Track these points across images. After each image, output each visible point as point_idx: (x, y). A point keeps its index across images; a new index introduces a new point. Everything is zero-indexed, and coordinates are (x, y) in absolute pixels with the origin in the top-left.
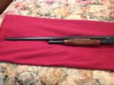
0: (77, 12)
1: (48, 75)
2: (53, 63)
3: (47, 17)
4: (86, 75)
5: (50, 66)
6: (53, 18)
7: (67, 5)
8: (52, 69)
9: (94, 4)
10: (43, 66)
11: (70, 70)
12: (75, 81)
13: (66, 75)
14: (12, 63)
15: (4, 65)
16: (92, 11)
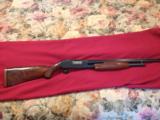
0: (75, 28)
1: (57, 104)
2: (60, 91)
5: (58, 95)
8: (60, 97)
9: (92, 14)
10: (51, 96)
12: (85, 104)
13: (76, 100)
14: (16, 100)
15: (7, 104)
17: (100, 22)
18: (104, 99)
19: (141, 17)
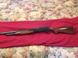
0: (24, 16)
1: (6, 53)
3: (6, 21)
4: (26, 49)
6: (9, 21)
7: (18, 13)
8: (8, 49)
9: (33, 11)
11: (18, 48)
12: (21, 53)
13: (16, 51)
16: (31, 15)
17: (37, 15)
18: (31, 51)
19: (57, 13)
